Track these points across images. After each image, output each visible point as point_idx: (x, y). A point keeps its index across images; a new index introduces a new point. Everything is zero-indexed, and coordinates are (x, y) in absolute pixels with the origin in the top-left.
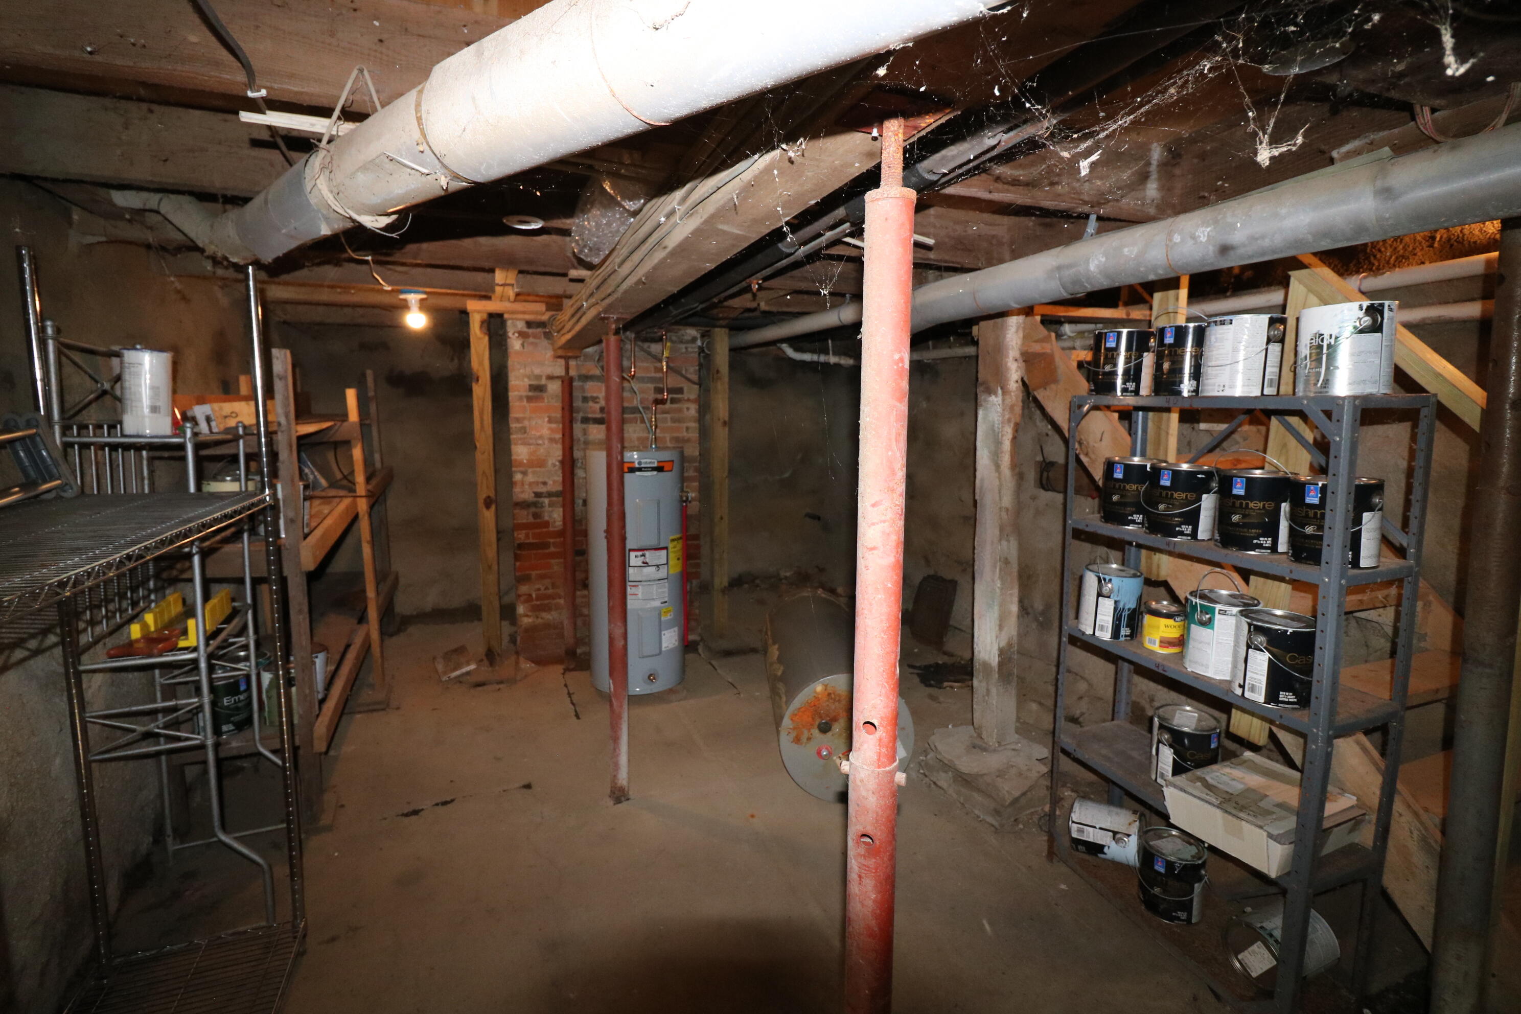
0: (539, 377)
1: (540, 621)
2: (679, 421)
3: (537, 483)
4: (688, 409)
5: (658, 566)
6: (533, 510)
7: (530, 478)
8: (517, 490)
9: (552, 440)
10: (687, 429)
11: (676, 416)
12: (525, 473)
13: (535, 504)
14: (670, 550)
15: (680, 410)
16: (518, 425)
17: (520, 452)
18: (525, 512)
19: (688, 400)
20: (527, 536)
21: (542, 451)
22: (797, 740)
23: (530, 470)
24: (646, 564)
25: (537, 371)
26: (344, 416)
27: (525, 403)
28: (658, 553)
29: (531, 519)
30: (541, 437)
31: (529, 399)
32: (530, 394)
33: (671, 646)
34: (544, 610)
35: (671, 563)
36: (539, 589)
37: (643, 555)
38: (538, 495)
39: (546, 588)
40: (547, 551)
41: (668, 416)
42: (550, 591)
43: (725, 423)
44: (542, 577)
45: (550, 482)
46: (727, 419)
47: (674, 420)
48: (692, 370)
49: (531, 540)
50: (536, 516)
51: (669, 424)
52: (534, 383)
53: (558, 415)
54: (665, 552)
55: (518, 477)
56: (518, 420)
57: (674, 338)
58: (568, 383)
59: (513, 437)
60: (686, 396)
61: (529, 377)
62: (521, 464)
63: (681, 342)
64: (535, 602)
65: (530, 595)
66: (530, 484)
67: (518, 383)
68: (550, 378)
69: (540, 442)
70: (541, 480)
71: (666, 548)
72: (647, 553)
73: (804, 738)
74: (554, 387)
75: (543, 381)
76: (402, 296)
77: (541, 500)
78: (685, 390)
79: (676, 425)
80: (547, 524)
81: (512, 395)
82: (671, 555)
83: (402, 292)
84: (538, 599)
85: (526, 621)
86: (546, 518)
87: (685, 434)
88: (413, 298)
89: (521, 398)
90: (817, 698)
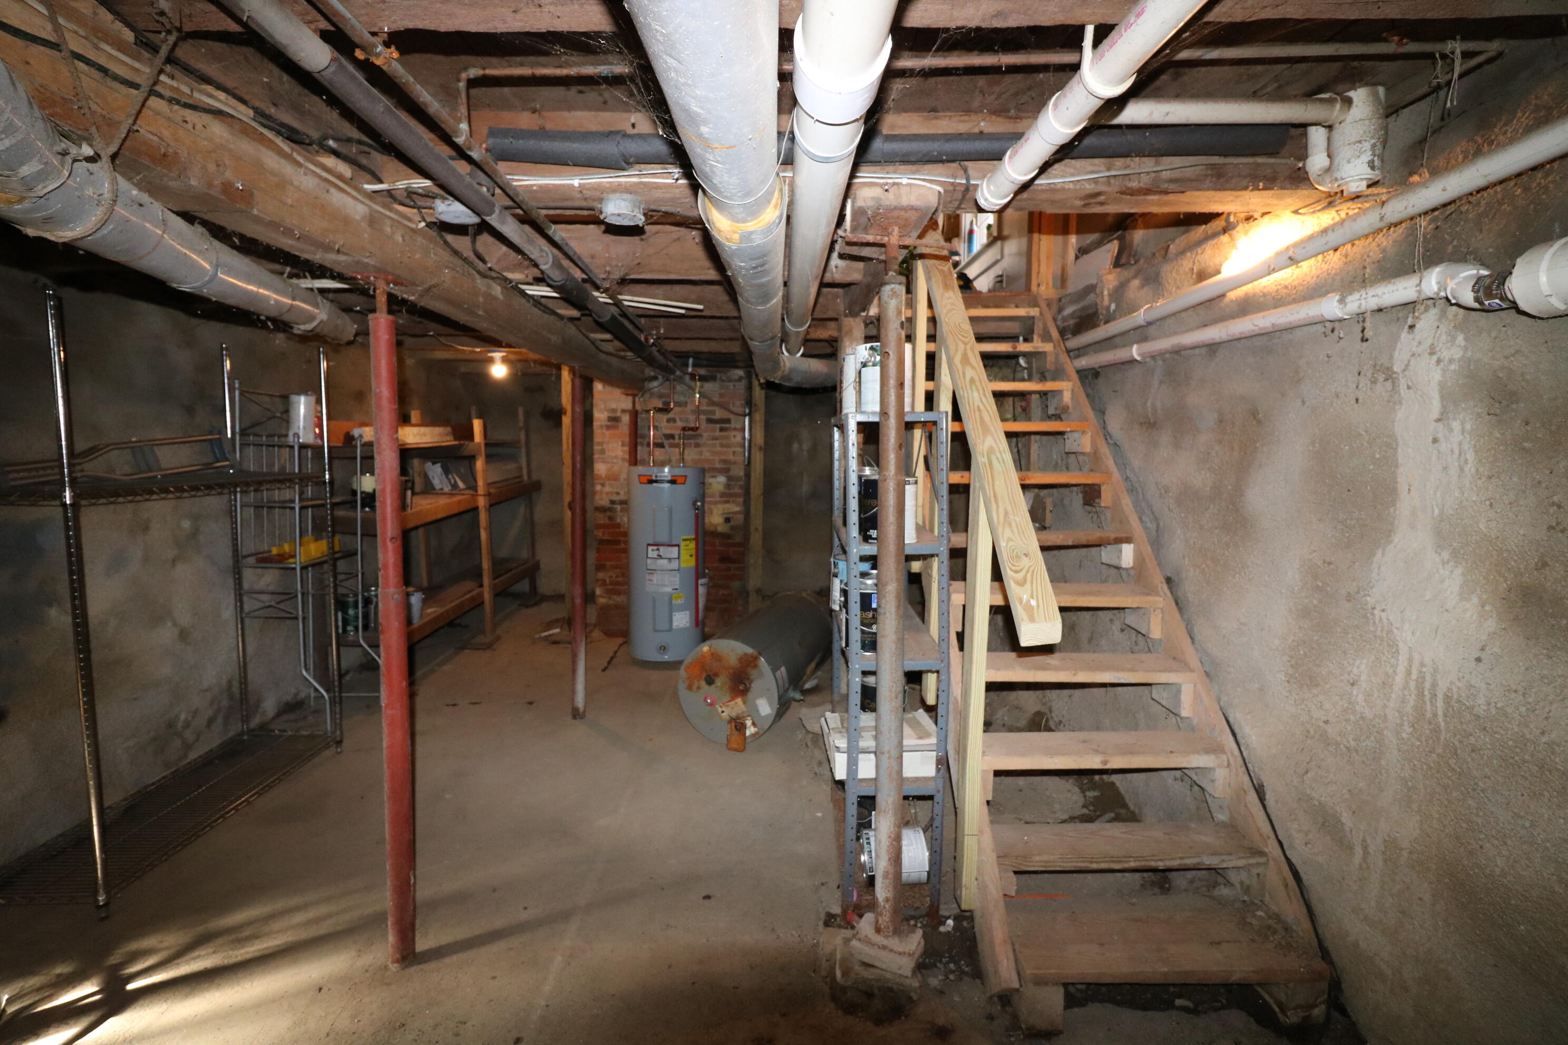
0: (614, 411)
1: (611, 602)
2: (728, 446)
3: (612, 493)
4: (735, 436)
5: (670, 559)
6: (608, 514)
7: (607, 489)
8: (597, 497)
9: (623, 459)
10: (734, 453)
11: (724, 442)
12: (603, 485)
13: (610, 509)
14: (682, 547)
15: (728, 437)
16: (600, 448)
17: (600, 468)
18: (601, 515)
19: (735, 429)
20: (603, 533)
21: (616, 468)
22: (690, 688)
23: (607, 483)
24: (660, 557)
25: (614, 406)
26: (471, 437)
27: (605, 431)
28: (670, 549)
29: (607, 522)
30: (616, 457)
31: (608, 427)
32: (609, 423)
33: (682, 626)
34: (615, 594)
35: (682, 558)
36: (611, 577)
37: (658, 550)
38: (613, 502)
39: (617, 577)
40: (618, 547)
41: (718, 442)
42: (620, 579)
43: (760, 448)
44: (615, 567)
45: (622, 493)
46: (763, 445)
47: (722, 445)
48: (738, 403)
49: (606, 538)
50: (610, 518)
51: (718, 449)
52: (612, 415)
53: (627, 440)
54: (677, 548)
55: (598, 488)
56: (600, 444)
57: (724, 378)
58: (634, 414)
59: (596, 456)
60: (733, 425)
61: (608, 411)
62: (600, 477)
63: (730, 381)
64: (609, 587)
65: (605, 581)
66: (607, 493)
67: (600, 416)
68: (624, 411)
69: (615, 461)
70: (615, 490)
71: (678, 546)
72: (661, 548)
73: (695, 687)
74: (626, 419)
75: (619, 414)
76: (490, 355)
77: (615, 506)
78: (733, 421)
79: (724, 449)
80: (619, 526)
81: (596, 424)
82: (682, 552)
83: (490, 351)
84: (611, 584)
85: (602, 601)
86: (618, 521)
87: (731, 457)
88: (498, 355)
89: (601, 427)
90: (704, 657)
